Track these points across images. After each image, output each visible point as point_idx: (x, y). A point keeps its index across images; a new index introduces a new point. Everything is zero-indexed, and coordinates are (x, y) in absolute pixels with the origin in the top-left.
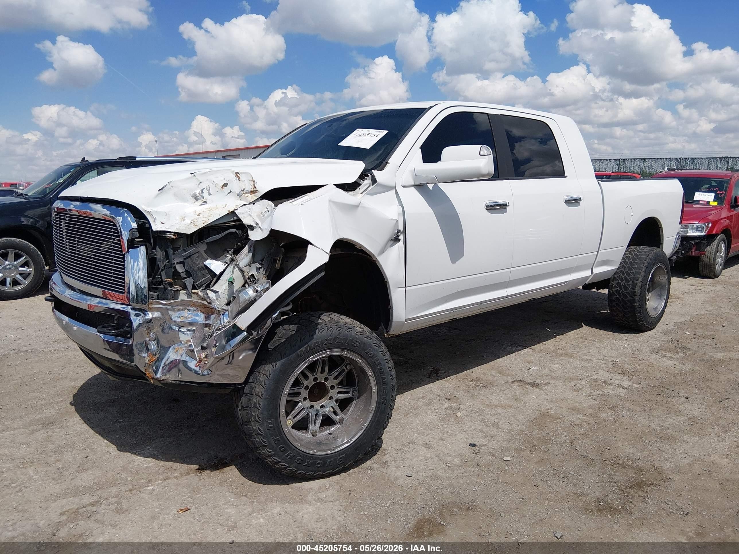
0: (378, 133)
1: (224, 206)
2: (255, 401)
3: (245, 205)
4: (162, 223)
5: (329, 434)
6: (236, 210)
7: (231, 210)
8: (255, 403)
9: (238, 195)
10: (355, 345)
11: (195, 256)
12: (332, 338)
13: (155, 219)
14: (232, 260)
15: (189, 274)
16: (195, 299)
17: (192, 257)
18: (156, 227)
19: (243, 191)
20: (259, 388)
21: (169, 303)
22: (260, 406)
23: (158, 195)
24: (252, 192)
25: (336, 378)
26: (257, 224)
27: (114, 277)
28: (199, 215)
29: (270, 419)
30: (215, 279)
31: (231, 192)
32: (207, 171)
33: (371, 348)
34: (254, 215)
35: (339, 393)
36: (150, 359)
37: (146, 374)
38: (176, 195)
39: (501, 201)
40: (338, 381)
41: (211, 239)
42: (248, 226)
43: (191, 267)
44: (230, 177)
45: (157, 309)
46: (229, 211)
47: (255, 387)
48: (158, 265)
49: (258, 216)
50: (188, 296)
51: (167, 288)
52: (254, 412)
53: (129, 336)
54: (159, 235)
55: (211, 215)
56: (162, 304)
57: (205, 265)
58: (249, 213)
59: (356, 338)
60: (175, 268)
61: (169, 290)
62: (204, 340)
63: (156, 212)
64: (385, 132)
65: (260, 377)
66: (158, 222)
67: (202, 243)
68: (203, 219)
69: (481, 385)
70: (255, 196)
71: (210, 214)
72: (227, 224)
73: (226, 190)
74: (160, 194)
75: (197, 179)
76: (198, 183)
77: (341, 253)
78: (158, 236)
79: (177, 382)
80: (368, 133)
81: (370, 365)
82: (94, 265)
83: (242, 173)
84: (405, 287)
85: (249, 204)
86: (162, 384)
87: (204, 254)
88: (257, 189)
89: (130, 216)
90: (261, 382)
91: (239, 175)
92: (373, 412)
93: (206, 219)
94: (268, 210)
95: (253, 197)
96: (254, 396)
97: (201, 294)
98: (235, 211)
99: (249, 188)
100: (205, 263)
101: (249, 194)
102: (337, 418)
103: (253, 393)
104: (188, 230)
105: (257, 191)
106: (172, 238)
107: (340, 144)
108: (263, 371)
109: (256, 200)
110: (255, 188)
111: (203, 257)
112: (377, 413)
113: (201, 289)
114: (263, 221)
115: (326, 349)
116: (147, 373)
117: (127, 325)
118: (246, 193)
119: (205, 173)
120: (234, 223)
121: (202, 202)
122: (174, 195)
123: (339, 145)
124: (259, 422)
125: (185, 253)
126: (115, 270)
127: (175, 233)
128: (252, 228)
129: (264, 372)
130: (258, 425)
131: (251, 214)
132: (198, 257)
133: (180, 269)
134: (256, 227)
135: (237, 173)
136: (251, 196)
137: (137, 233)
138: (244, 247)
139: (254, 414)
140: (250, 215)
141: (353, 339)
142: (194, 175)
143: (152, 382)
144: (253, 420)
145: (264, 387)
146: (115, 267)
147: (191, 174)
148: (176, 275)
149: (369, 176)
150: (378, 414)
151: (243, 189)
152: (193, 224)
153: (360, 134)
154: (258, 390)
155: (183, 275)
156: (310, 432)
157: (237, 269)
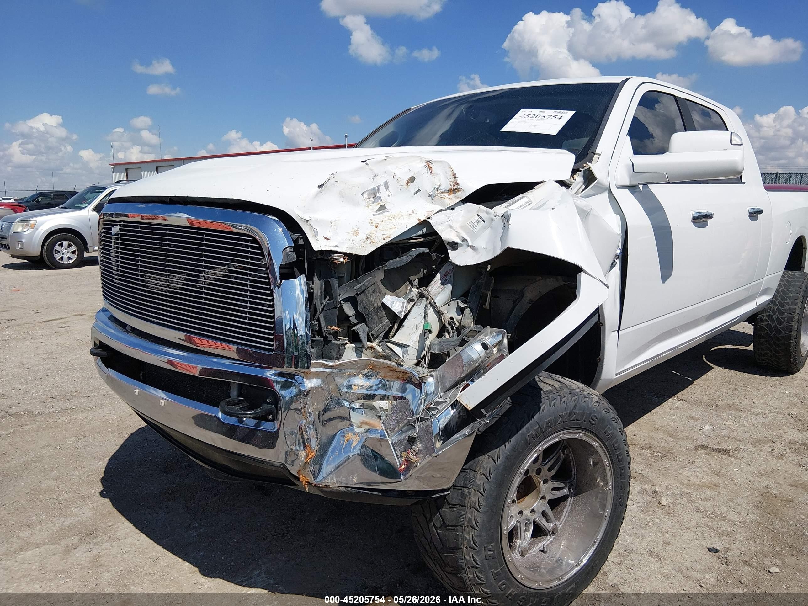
0: (559, 115)
1: (410, 212)
2: (470, 517)
3: (441, 210)
4: (326, 238)
5: (543, 551)
6: (429, 218)
7: (422, 220)
8: (470, 520)
9: (430, 196)
10: (593, 422)
11: (370, 290)
12: (567, 414)
13: (316, 233)
14: (421, 296)
15: (361, 318)
16: (367, 356)
17: (366, 291)
18: (318, 245)
19: (437, 189)
20: (475, 495)
21: (337, 365)
22: (478, 524)
23: (317, 195)
24: (450, 191)
25: (550, 470)
26: (464, 240)
27: (250, 324)
28: (377, 227)
29: (489, 543)
30: (396, 325)
31: (419, 190)
32: (385, 158)
33: (610, 424)
34: (456, 226)
35: (554, 489)
36: (308, 455)
37: (298, 479)
38: (342, 195)
39: (704, 211)
40: (553, 472)
41: (391, 264)
42: (449, 243)
43: (365, 308)
44: (418, 167)
45: (317, 375)
46: (419, 220)
47: (470, 494)
48: (315, 304)
49: (462, 227)
50: (358, 352)
51: (331, 341)
52: (469, 533)
53: (271, 417)
54: (320, 257)
55: (394, 227)
56: (326, 366)
57: (383, 304)
58: (449, 223)
59: (594, 412)
60: (341, 308)
61: (334, 344)
62: (410, 426)
63: (317, 221)
64: (571, 113)
65: (475, 478)
66: (320, 237)
67: (379, 269)
68: (383, 232)
69: (660, 454)
70: (455, 197)
71: (392, 224)
72: (412, 241)
73: (413, 187)
74: (320, 192)
75: (371, 170)
76: (372, 176)
77: (564, 283)
78: (318, 259)
79: (350, 489)
80: (542, 114)
81: (608, 451)
82: (205, 304)
83: (435, 162)
84: (618, 331)
85: (446, 210)
86: (322, 492)
87: (381, 286)
88: (460, 187)
89: (281, 227)
90: (478, 486)
91: (431, 165)
92: (607, 519)
93: (388, 233)
94: (481, 218)
95: (453, 199)
96: (468, 509)
97: (379, 349)
98: (428, 220)
99: (447, 184)
100: (384, 301)
101: (446, 195)
102: (549, 526)
103: (466, 503)
104: (364, 249)
105: (460, 189)
106: (342, 263)
107: (504, 129)
108: (480, 468)
109: (457, 204)
110: (458, 184)
111: (380, 292)
112: (612, 519)
113: (377, 340)
114: (474, 236)
115: (560, 431)
116: (301, 476)
117: (269, 401)
118: (442, 192)
119: (381, 162)
120: (422, 239)
121: (379, 206)
122: (340, 194)
123: (502, 130)
124: (475, 549)
125: (359, 286)
126: (251, 313)
127: (345, 254)
128: (454, 246)
129: (482, 470)
130: (472, 553)
131: (451, 224)
132: (374, 291)
133: (349, 310)
134: (461, 245)
135: (429, 161)
136: (449, 197)
137: (294, 254)
138: (434, 276)
139: (468, 537)
140: (451, 227)
141: (590, 414)
142: (367, 164)
143: (307, 489)
144: (466, 545)
145: (483, 493)
146: (251, 308)
147: (363, 162)
148: (343, 319)
149: (581, 171)
150: (614, 520)
151: (437, 187)
152: (369, 241)
153: (530, 116)
154: (473, 499)
155: (353, 320)
156: (517, 550)
157: (430, 310)
